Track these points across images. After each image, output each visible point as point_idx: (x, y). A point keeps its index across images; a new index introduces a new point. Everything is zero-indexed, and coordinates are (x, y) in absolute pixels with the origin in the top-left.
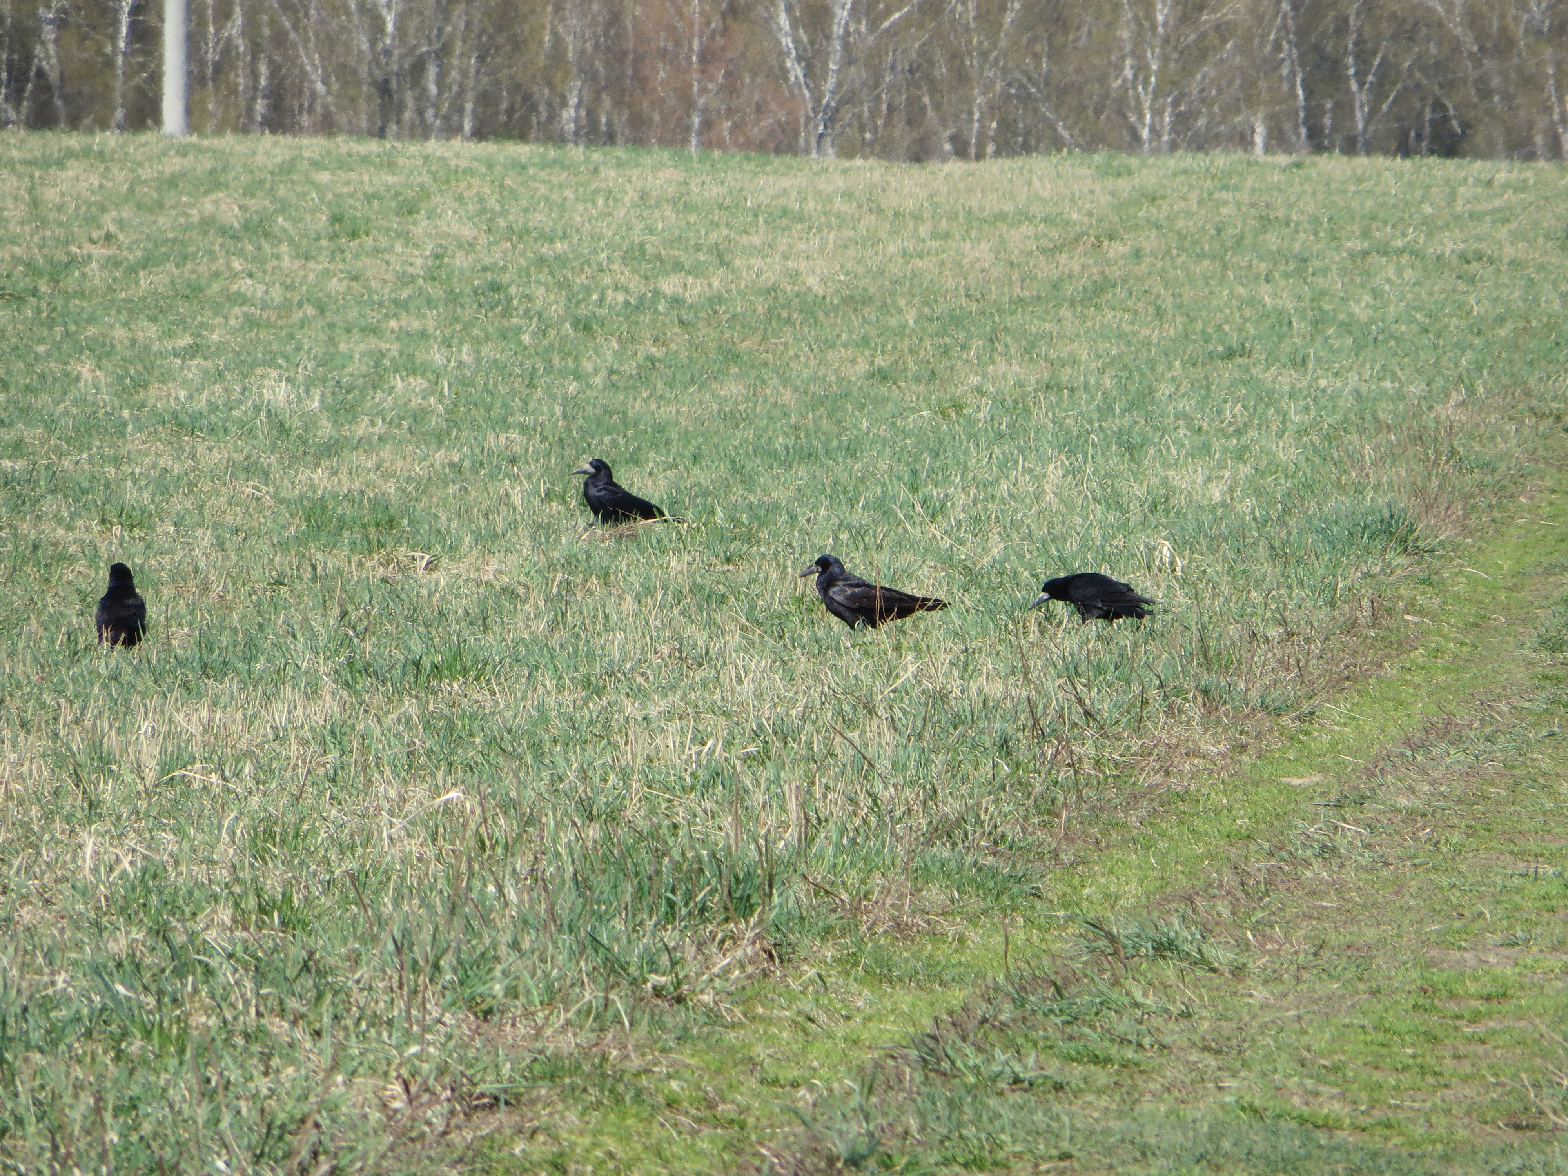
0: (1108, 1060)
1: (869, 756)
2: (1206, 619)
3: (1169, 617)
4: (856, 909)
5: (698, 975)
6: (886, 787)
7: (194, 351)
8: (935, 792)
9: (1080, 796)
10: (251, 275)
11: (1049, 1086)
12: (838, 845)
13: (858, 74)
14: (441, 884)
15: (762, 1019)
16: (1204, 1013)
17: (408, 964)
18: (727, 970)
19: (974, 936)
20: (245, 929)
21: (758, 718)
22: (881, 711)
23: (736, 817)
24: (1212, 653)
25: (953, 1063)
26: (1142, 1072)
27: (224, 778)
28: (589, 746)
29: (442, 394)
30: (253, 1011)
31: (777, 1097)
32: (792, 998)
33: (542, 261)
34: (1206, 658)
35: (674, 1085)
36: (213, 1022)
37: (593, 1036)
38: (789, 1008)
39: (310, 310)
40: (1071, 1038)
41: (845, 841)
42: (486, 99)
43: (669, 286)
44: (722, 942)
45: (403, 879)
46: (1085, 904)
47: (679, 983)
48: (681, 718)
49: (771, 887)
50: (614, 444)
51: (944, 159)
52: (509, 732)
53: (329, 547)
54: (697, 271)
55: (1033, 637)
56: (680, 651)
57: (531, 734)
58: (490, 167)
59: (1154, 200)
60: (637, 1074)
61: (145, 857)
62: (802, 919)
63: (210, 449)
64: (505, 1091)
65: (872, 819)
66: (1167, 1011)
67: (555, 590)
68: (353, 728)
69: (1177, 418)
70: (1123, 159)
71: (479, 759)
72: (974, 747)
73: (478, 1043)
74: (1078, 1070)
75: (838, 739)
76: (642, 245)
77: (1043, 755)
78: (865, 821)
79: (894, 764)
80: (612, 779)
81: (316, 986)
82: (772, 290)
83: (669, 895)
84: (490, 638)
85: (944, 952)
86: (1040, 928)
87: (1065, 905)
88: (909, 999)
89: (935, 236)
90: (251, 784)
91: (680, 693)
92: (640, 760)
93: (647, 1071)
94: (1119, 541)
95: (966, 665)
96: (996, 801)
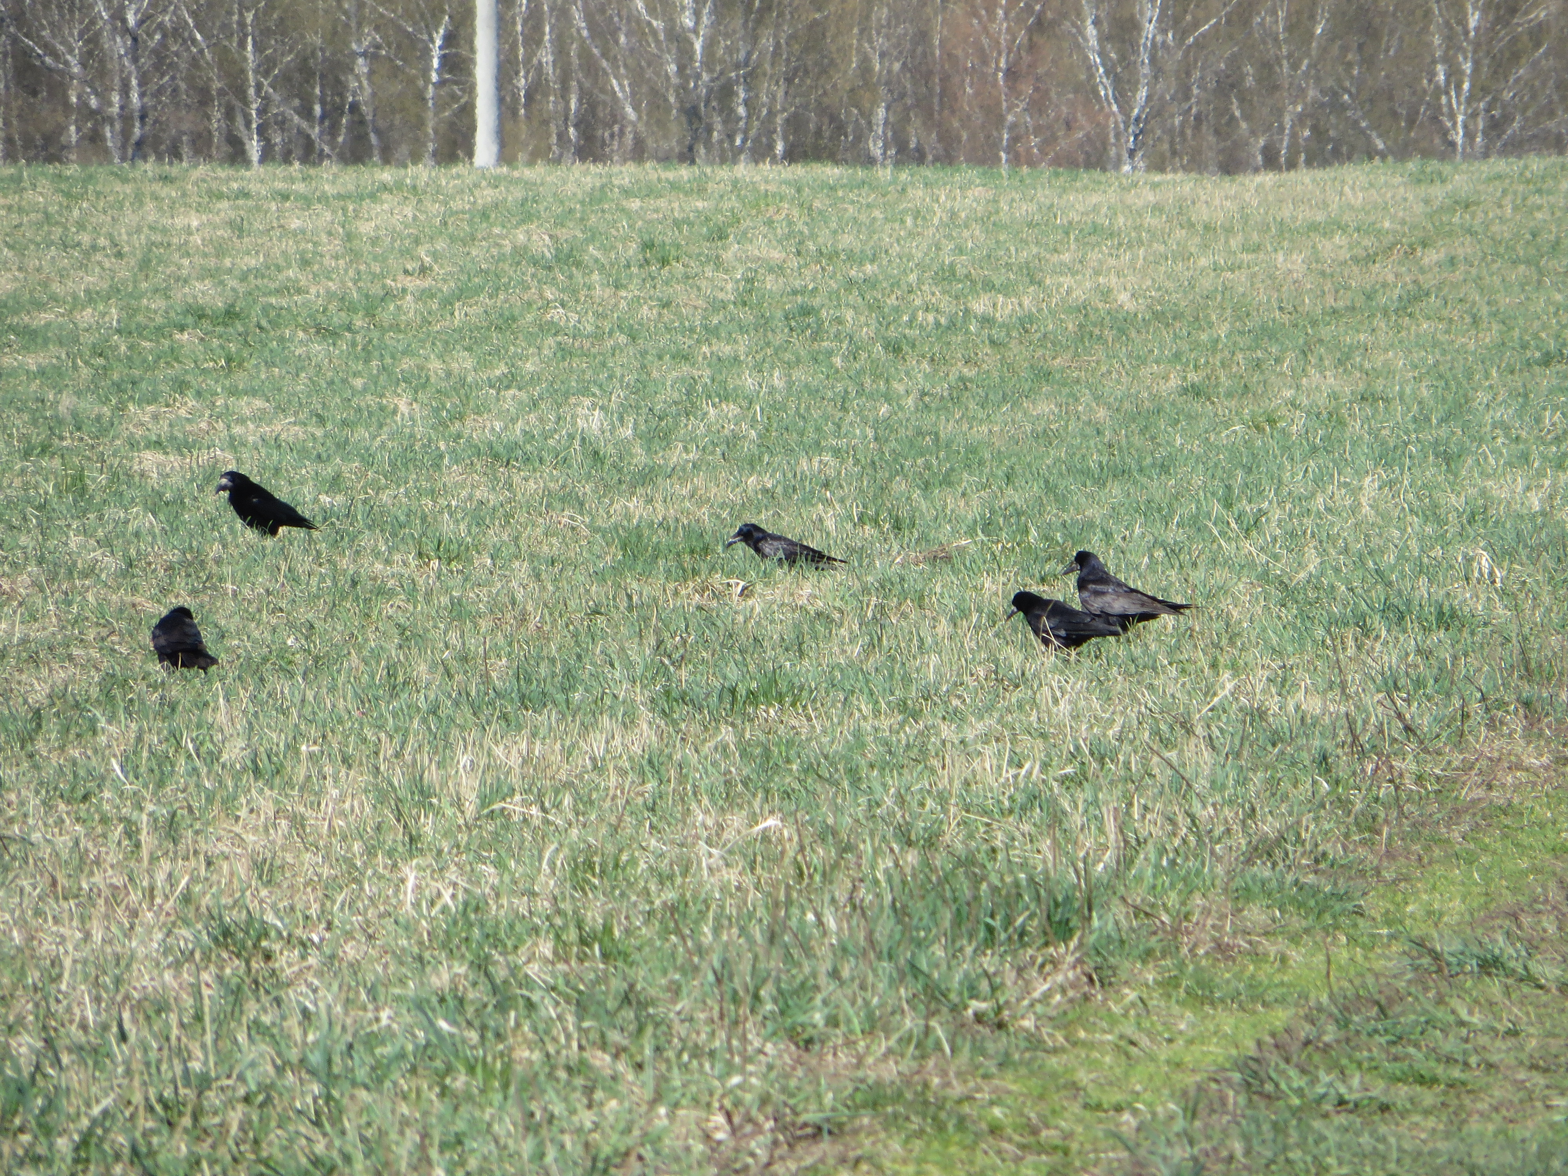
0: (1434, 1080)
1: (1187, 776)
2: (1526, 630)
3: (1488, 630)
4: (1176, 931)
5: (1019, 1000)
6: (1204, 807)
7: (510, 380)
8: (1253, 810)
9: (1401, 812)
10: (563, 306)
11: (1374, 1106)
12: (1158, 866)
13: (1167, 88)
14: (760, 912)
15: (1084, 1044)
16: (1532, 1030)
17: (728, 997)
18: (1047, 996)
19: (1295, 955)
20: (567, 961)
21: (1075, 739)
22: (1199, 730)
23: (1054, 840)
24: (1533, 665)
25: (1277, 1085)
26: (1469, 1092)
27: (544, 810)
28: (905, 771)
29: (754, 419)
30: (575, 1045)
31: (1100, 1121)
32: (1113, 1021)
33: (851, 283)
34: (1527, 669)
35: (997, 1112)
36: (536, 1056)
37: (914, 1065)
38: (1110, 1032)
39: (622, 339)
40: (1396, 1059)
41: (1164, 863)
42: (795, 124)
43: (980, 305)
44: (1042, 966)
45: (722, 907)
46: (1408, 922)
47: (999, 1009)
48: (997, 740)
49: (1090, 910)
50: (928, 466)
51: (1256, 170)
52: (826, 757)
53: (644, 576)
54: (1006, 290)
55: (1350, 652)
56: (996, 673)
57: (848, 759)
58: (799, 190)
59: (1467, 206)
60: (959, 1102)
61: (466, 890)
62: (1122, 942)
63: (526, 479)
64: (828, 1120)
65: (1192, 839)
66: (1493, 1029)
67: (870, 614)
68: (670, 757)
69: (1494, 426)
70: (1434, 165)
71: (796, 785)
72: (1294, 764)
73: (800, 1072)
74: (1403, 1090)
75: (1156, 759)
76: (952, 265)
77: (1363, 770)
78: (1184, 841)
79: (1213, 782)
80: (930, 803)
81: (637, 1018)
82: (1083, 309)
83: (989, 920)
84: (806, 662)
85: (1265, 972)
86: (1364, 947)
87: (1389, 923)
88: (1232, 1021)
89: (1245, 249)
90: (571, 816)
91: (996, 715)
92: (957, 784)
93: (970, 1098)
94: (1438, 552)
95: (1285, 680)
96: (1316, 819)
